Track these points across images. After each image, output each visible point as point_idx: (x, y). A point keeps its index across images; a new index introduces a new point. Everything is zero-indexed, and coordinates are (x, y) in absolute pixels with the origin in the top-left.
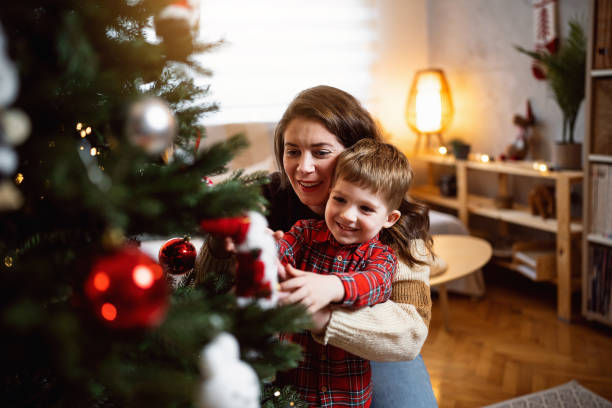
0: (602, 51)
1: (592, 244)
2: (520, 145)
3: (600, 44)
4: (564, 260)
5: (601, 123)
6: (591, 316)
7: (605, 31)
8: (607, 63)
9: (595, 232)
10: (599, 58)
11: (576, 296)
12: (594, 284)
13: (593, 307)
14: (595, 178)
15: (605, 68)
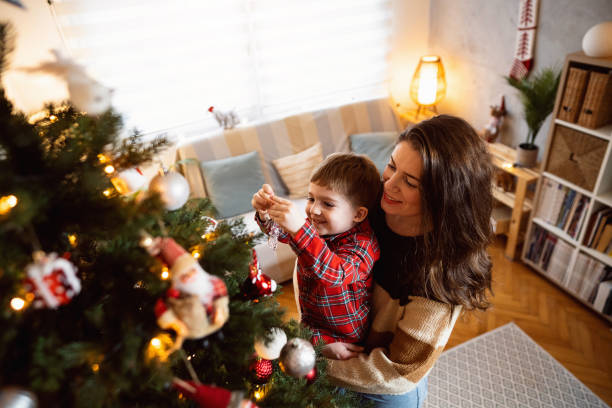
0: (565, 108)
1: (535, 224)
2: (494, 131)
3: (565, 103)
4: (515, 227)
5: (555, 154)
6: (527, 261)
7: (571, 96)
8: (568, 117)
9: (538, 217)
10: (563, 113)
11: (519, 247)
12: (532, 246)
13: (529, 256)
14: (544, 186)
15: (565, 120)
